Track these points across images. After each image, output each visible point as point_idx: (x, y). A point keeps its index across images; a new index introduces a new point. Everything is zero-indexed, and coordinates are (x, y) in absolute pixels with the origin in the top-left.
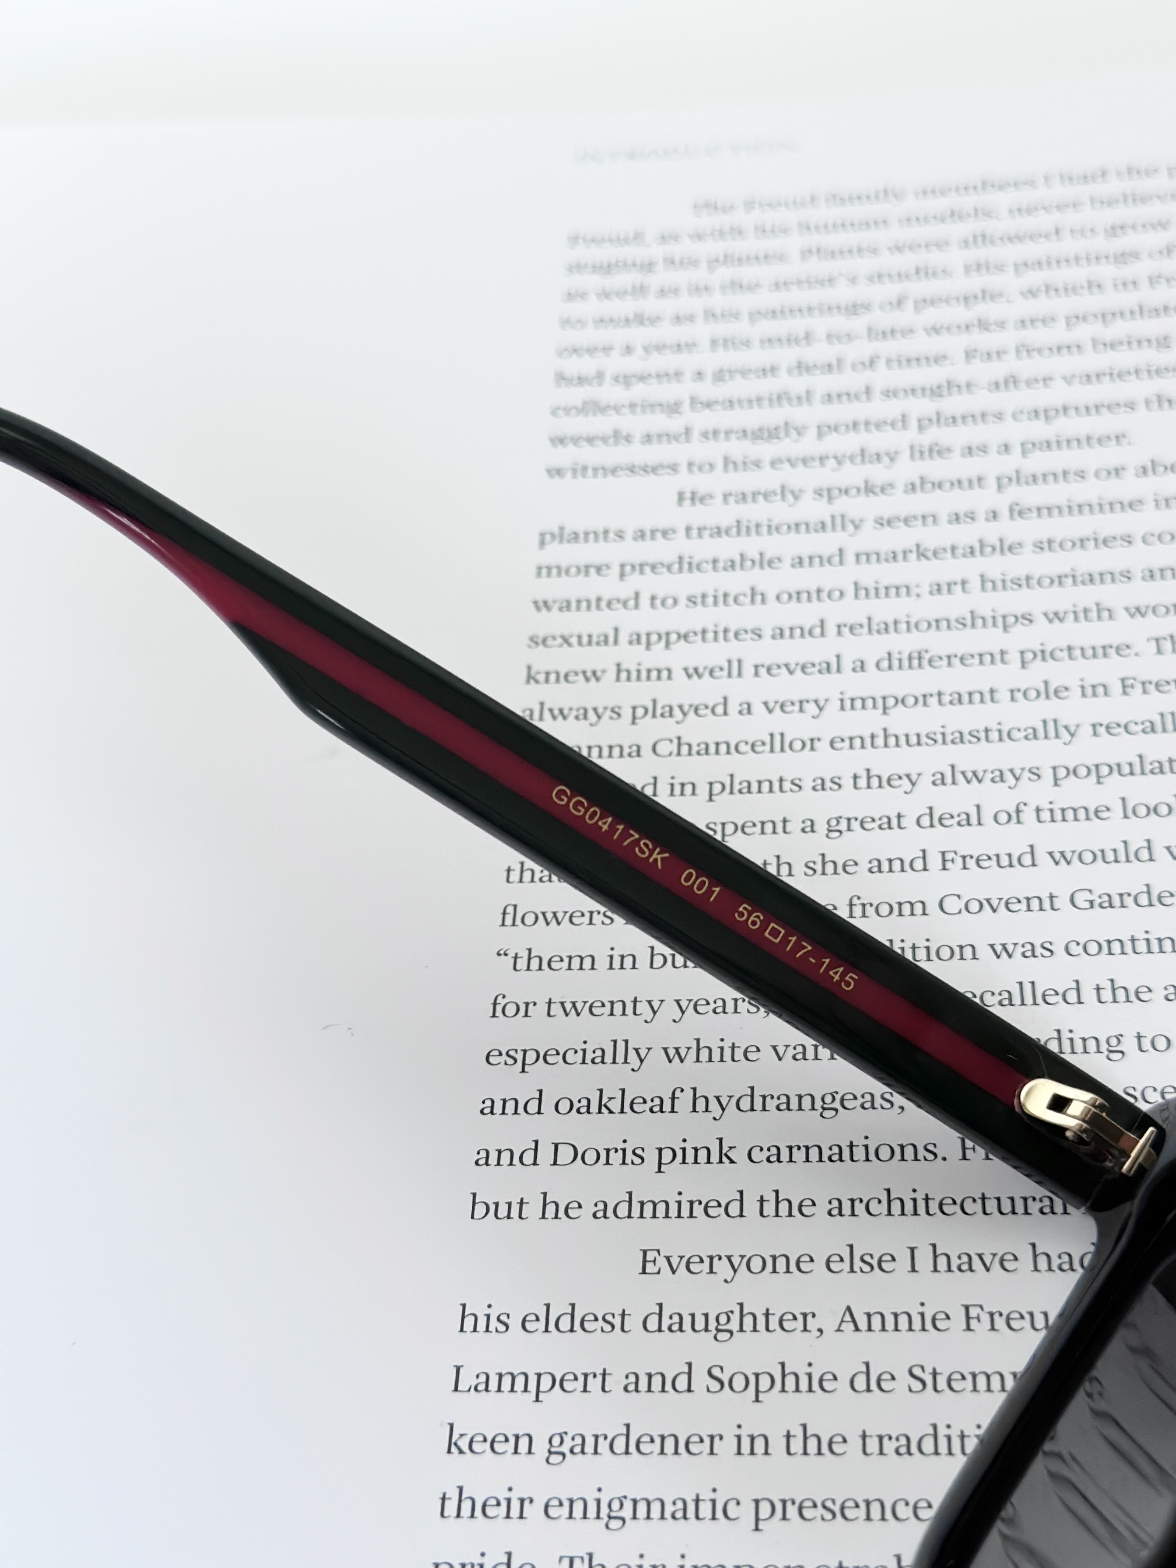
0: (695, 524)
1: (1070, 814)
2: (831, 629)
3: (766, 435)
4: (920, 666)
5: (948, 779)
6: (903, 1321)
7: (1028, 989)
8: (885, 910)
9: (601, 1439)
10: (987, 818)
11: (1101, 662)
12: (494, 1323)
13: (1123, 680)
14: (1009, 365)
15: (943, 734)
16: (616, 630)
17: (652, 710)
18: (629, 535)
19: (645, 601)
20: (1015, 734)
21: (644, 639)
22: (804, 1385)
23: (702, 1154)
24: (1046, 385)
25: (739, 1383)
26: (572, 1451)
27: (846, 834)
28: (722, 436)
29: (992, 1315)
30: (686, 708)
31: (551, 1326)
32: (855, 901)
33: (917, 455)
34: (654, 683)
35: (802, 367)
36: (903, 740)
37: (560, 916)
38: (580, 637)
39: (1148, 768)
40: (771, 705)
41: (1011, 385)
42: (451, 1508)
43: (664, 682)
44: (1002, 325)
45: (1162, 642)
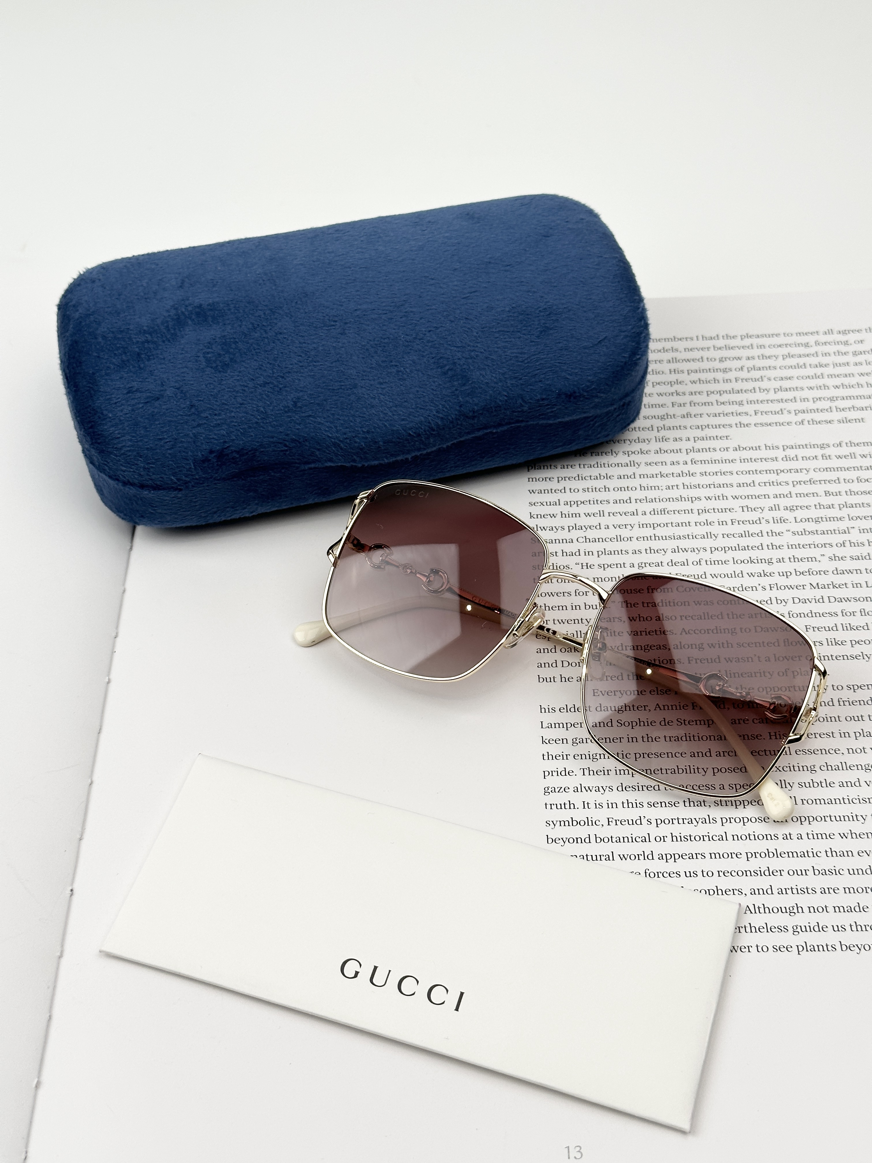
1: (716, 562)
2: (633, 501)
4: (665, 514)
5: (677, 551)
7: (706, 614)
10: (690, 563)
11: (724, 513)
12: (551, 710)
13: (732, 520)
14: (688, 409)
15: (674, 536)
16: (559, 500)
17: (575, 527)
19: (568, 490)
20: (697, 537)
21: (569, 503)
22: (646, 724)
24: (701, 417)
25: (627, 724)
26: (579, 742)
27: (644, 568)
30: (586, 527)
31: (569, 711)
33: (658, 440)
34: (574, 518)
36: (661, 538)
37: (553, 594)
38: (546, 503)
39: (741, 548)
40: (615, 526)
41: (689, 416)
42: (546, 757)
43: (578, 518)
44: (684, 394)
45: (744, 508)
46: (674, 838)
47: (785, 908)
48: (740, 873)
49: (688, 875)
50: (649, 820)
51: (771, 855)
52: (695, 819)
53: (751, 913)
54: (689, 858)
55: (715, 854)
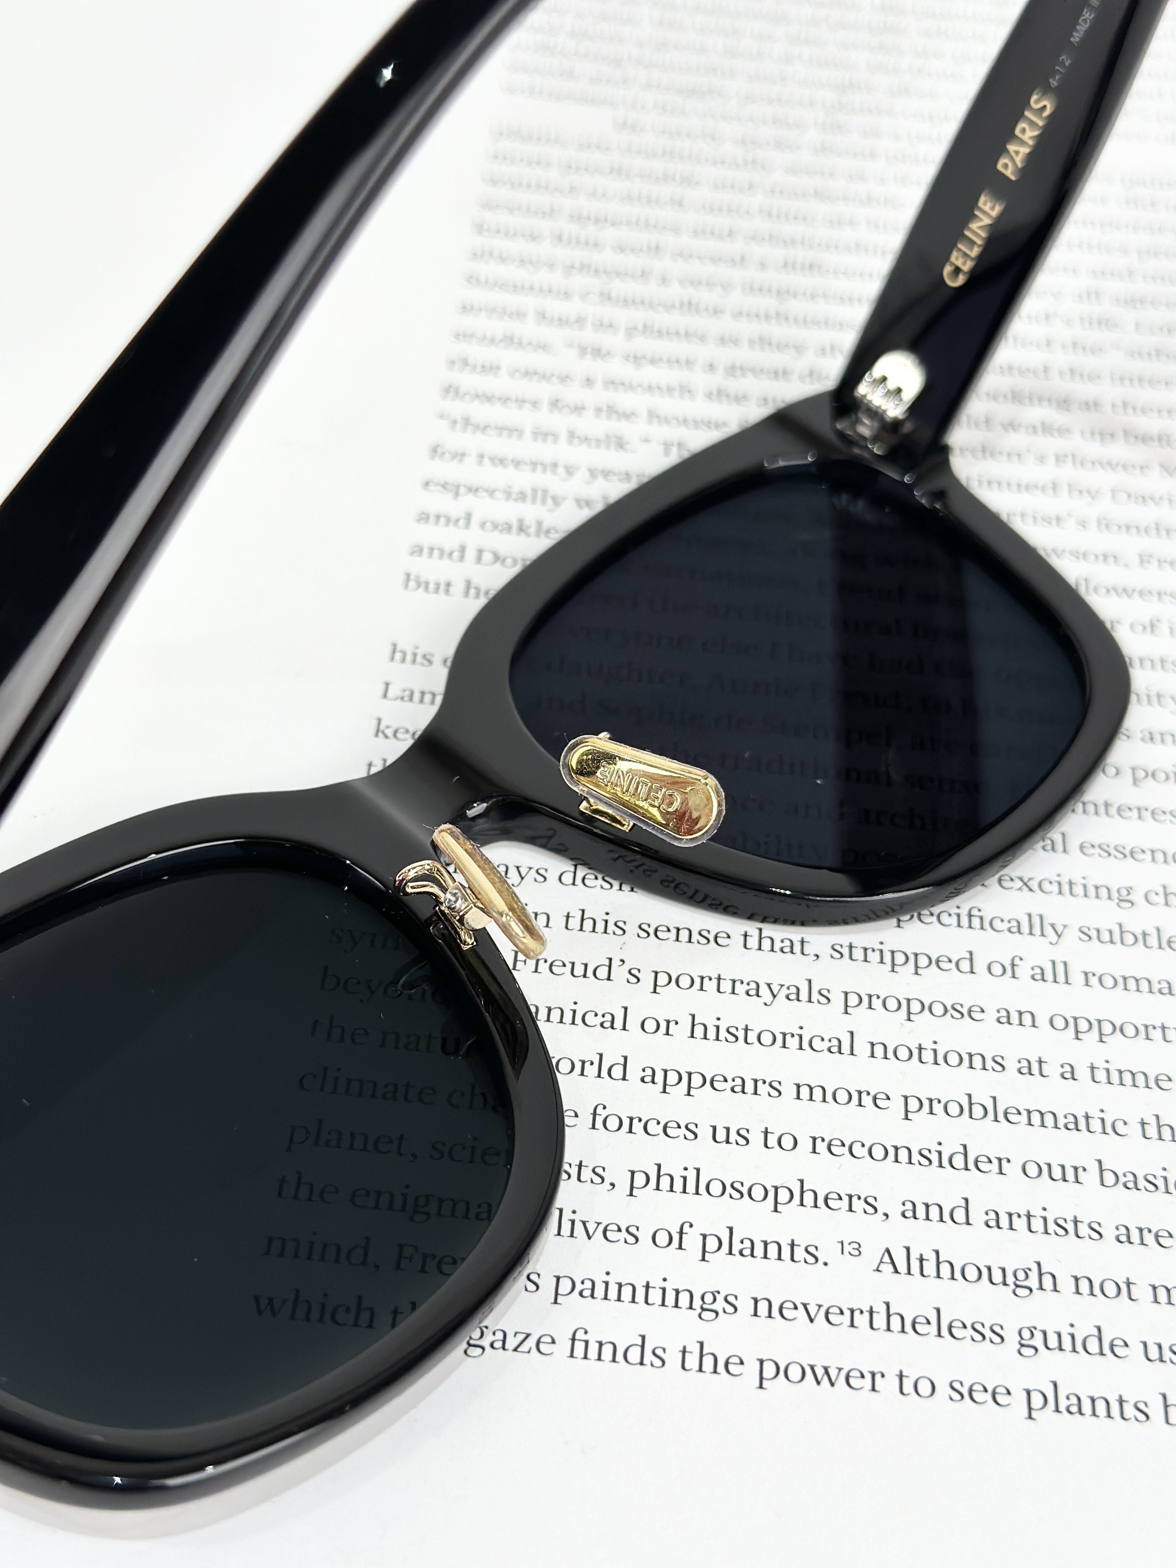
2: (738, 236)
12: (419, 659)
14: (903, 79)
33: (821, 128)
35: (731, 53)
41: (904, 94)
44: (900, 52)
46: (699, 1031)
47: (1004, 1270)
48: (878, 1152)
49: (721, 1135)
50: (634, 972)
51: (978, 1112)
52: (769, 985)
53: (896, 1271)
54: (733, 1090)
55: (811, 1089)
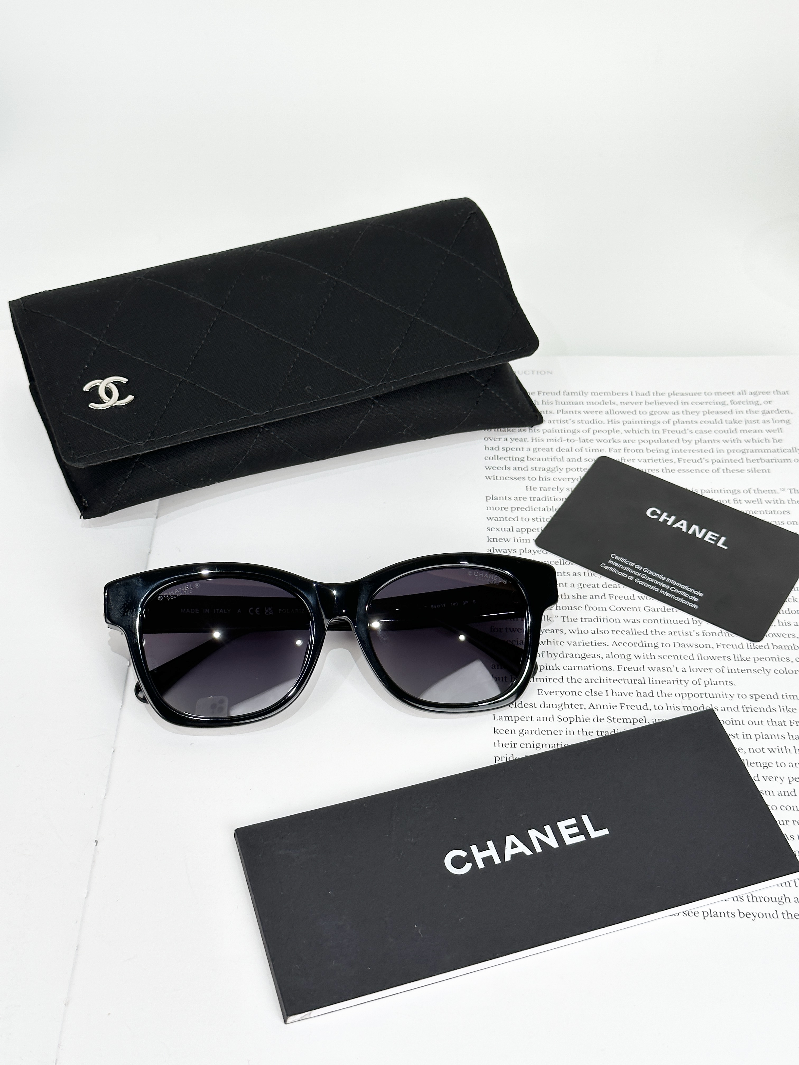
0: (532, 496)
3: (551, 470)
6: (605, 707)
7: (634, 631)
8: (595, 609)
9: (532, 731)
16: (512, 527)
18: (513, 498)
19: (520, 519)
21: (520, 530)
22: (582, 720)
23: (551, 668)
25: (566, 719)
26: (525, 733)
28: (537, 469)
29: (627, 706)
30: (535, 551)
32: (587, 606)
35: (560, 450)
38: (502, 528)
42: (497, 745)
